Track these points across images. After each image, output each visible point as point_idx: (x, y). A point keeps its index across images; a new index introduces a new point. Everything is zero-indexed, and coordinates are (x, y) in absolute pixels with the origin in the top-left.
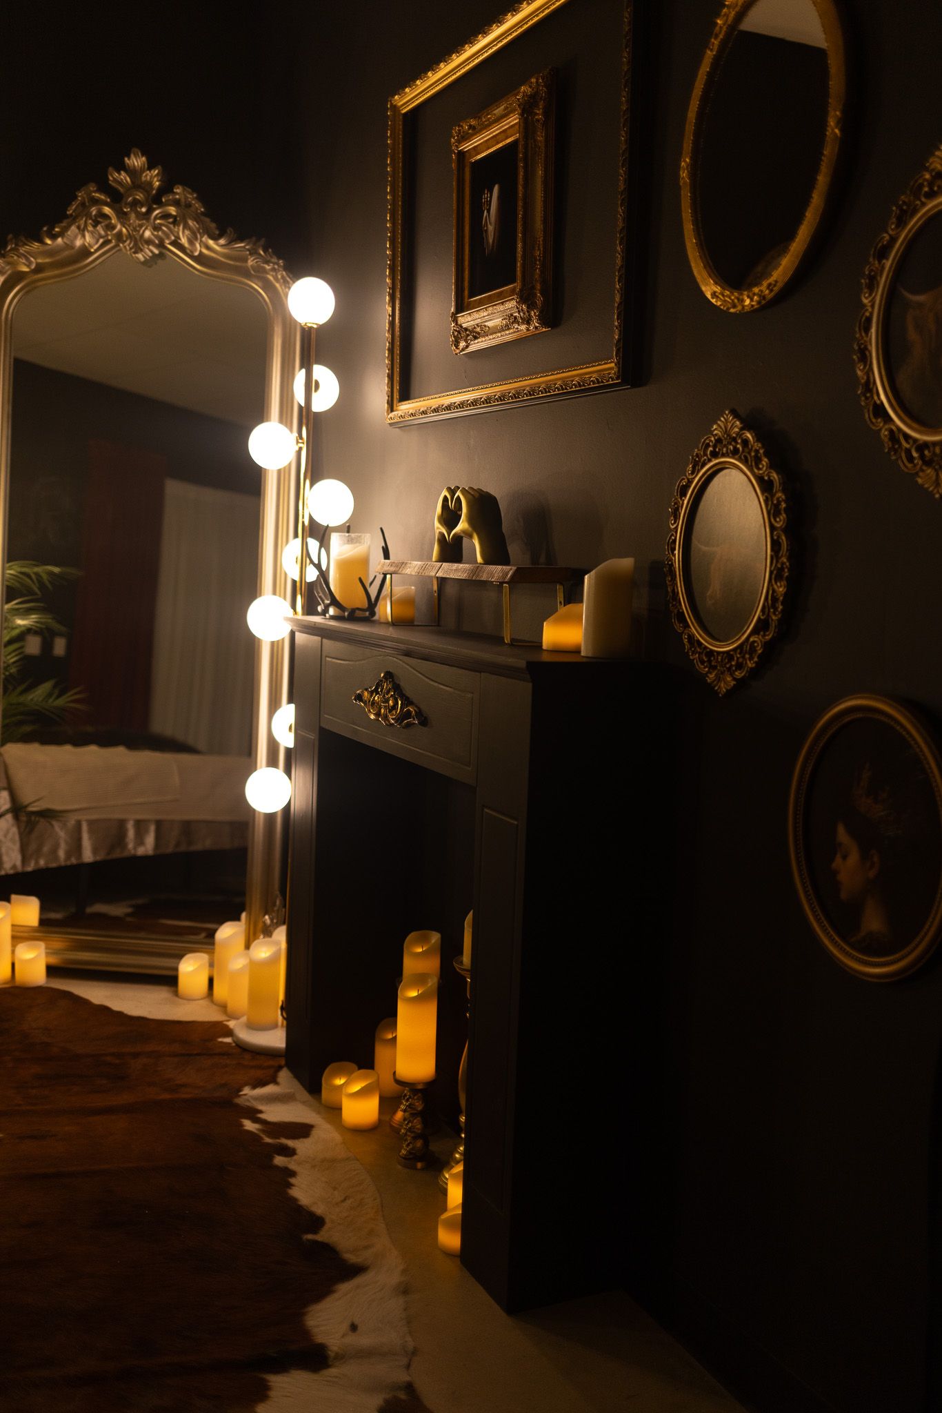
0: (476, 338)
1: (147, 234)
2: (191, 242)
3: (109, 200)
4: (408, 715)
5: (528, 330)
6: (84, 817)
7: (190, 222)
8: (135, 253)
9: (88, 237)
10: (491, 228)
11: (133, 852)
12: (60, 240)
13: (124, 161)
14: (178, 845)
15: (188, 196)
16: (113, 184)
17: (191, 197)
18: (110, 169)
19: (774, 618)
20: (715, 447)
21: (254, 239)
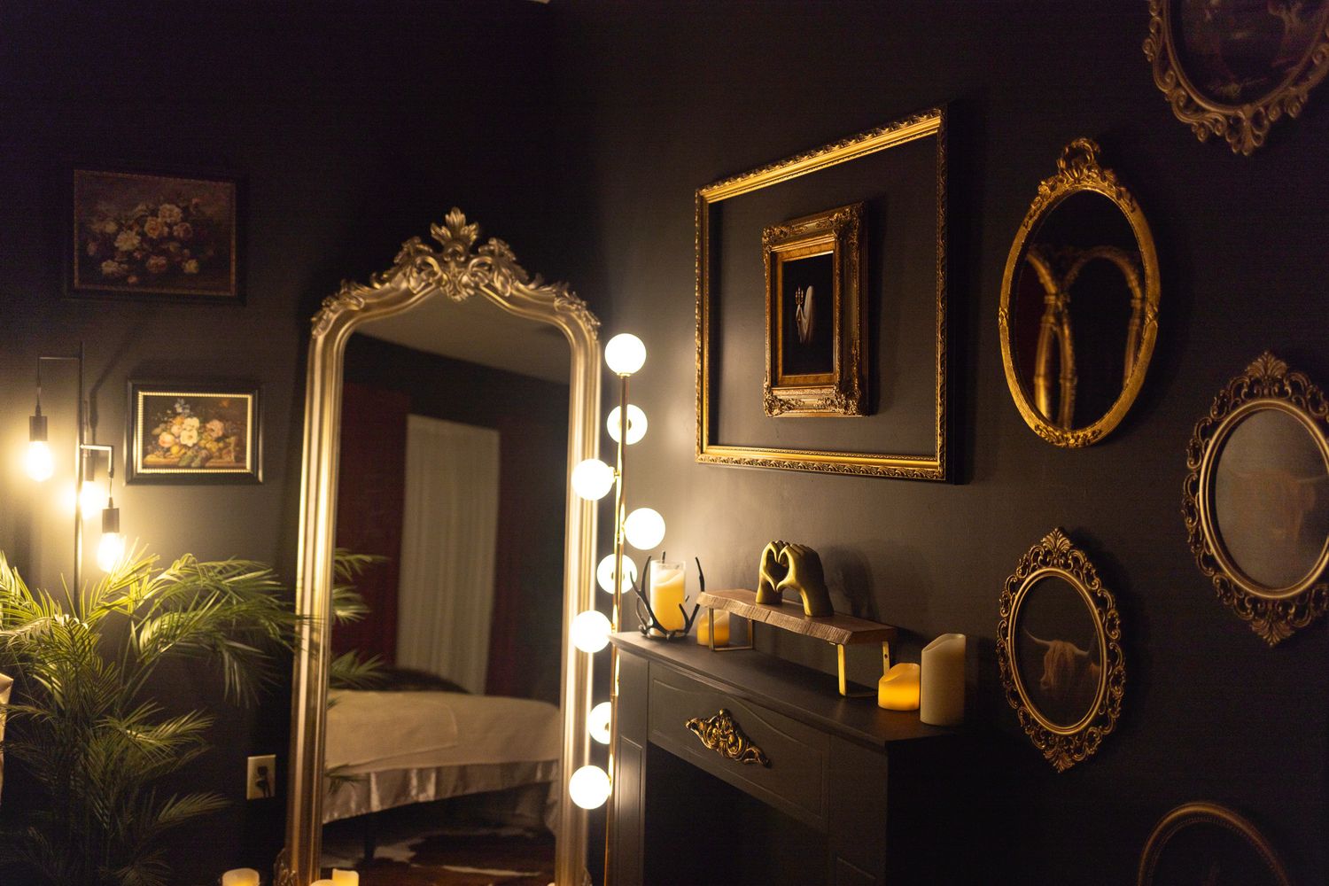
0: (790, 409)
1: (465, 279)
2: (504, 286)
3: (431, 251)
4: (751, 754)
5: (845, 413)
6: (372, 770)
7: (504, 270)
8: (454, 295)
9: (413, 283)
10: (805, 321)
11: (415, 798)
12: (387, 285)
13: (445, 218)
14: (455, 790)
15: (502, 247)
16: (436, 238)
17: (505, 249)
18: (433, 225)
19: (1113, 717)
20: (1045, 556)
21: (559, 283)
